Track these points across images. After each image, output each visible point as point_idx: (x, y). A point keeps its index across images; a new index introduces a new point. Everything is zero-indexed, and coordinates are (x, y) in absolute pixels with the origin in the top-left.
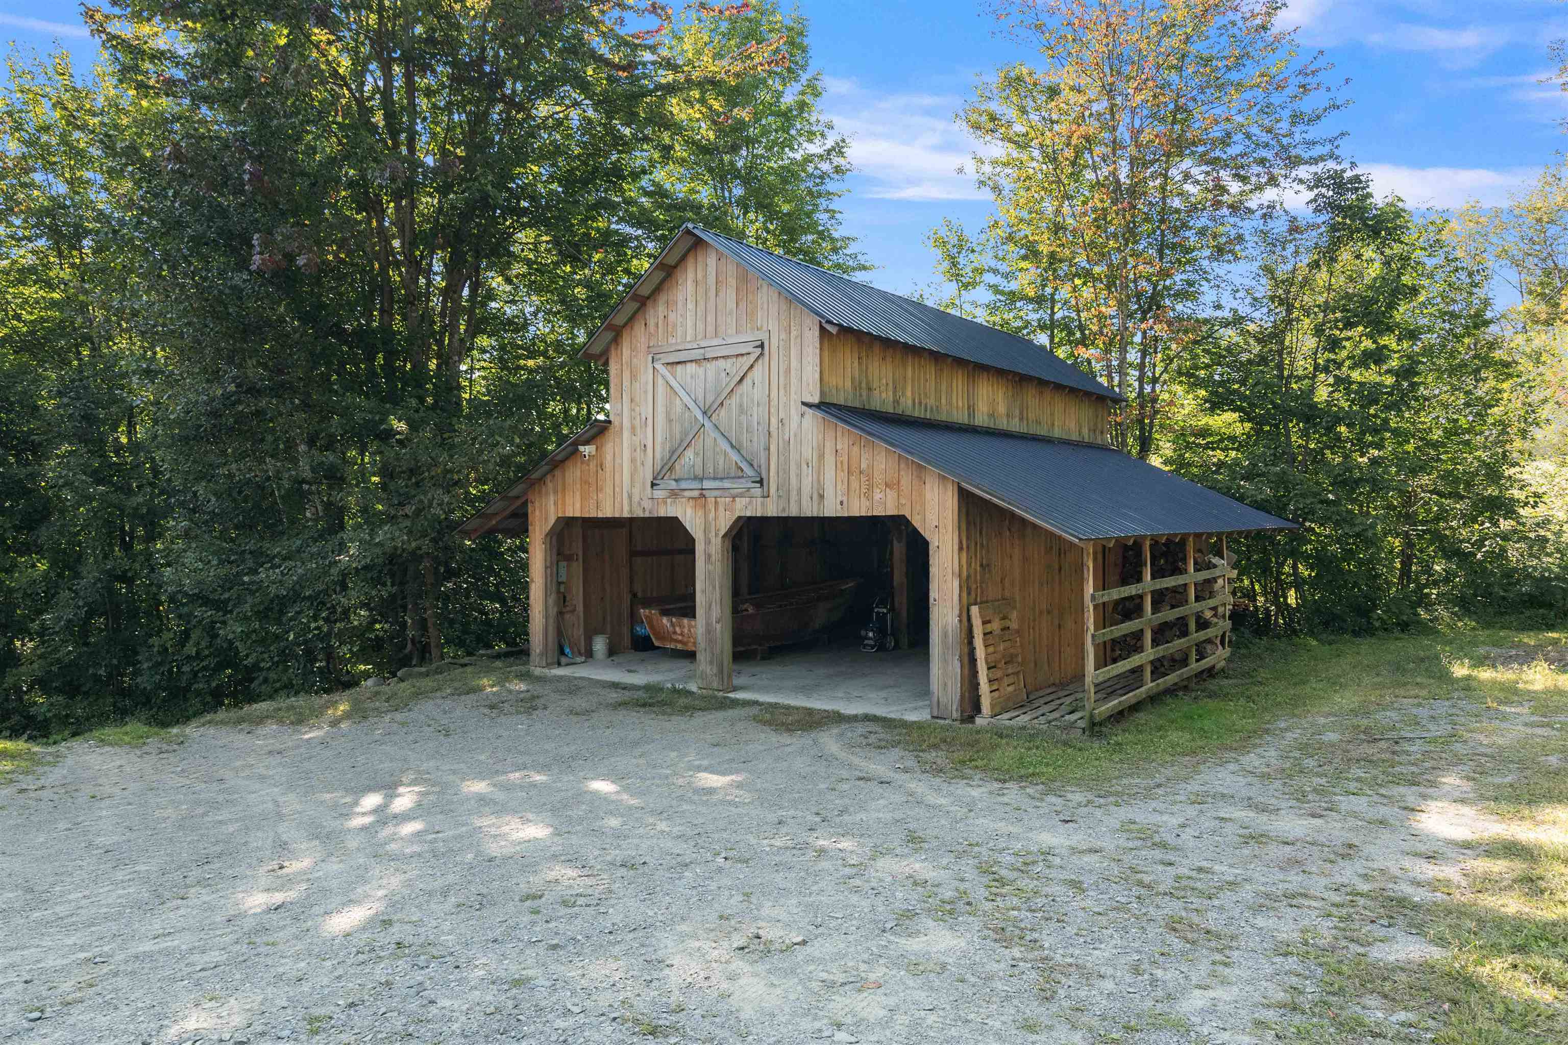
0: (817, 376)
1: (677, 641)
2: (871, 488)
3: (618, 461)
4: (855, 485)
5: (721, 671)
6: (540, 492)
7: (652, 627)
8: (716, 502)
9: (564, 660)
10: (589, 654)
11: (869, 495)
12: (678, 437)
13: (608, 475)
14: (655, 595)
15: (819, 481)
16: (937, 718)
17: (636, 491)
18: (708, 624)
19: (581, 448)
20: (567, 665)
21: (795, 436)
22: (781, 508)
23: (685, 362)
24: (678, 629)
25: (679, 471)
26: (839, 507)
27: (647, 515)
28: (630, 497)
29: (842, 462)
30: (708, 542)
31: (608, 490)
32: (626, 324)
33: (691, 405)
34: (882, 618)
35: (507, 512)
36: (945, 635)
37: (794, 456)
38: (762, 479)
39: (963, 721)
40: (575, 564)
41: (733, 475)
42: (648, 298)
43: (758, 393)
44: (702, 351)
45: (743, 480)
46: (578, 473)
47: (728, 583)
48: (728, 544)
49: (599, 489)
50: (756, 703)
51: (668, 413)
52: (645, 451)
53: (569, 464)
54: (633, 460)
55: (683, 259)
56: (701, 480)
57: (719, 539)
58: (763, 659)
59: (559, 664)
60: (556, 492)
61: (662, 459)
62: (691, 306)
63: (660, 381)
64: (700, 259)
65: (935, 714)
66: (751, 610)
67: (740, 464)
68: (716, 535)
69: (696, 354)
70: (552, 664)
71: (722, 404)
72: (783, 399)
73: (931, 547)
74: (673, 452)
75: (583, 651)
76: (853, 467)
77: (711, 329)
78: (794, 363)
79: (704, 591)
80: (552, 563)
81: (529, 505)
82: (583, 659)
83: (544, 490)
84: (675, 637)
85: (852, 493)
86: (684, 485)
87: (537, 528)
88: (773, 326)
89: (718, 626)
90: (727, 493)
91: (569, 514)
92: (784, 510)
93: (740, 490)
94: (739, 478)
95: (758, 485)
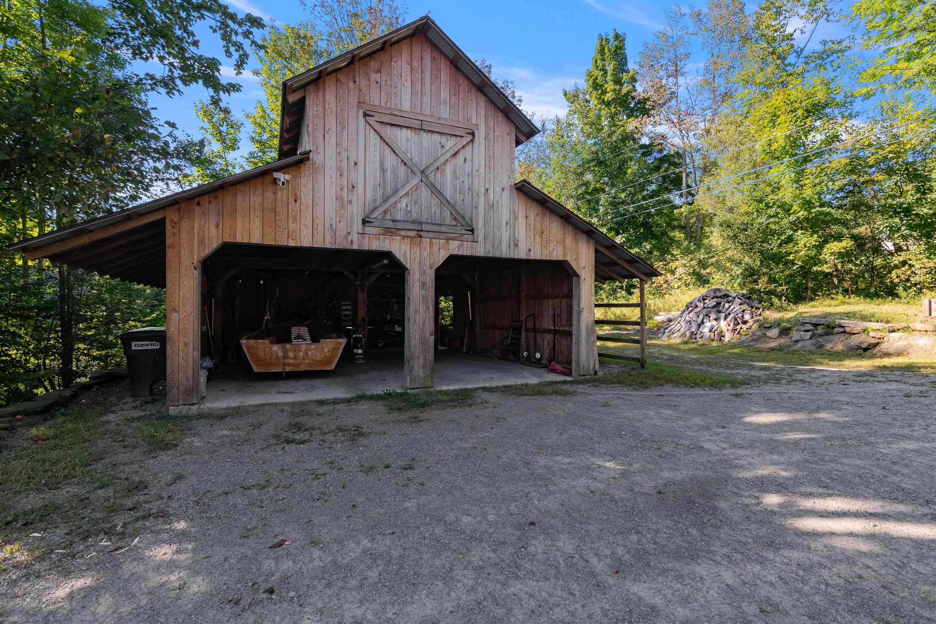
0: (513, 166)
2: (548, 243)
3: (317, 195)
4: (538, 239)
6: (189, 212)
8: (431, 243)
12: (392, 185)
13: (304, 206)
15: (514, 235)
17: (342, 226)
18: (421, 338)
21: (497, 202)
23: (400, 126)
26: (528, 253)
27: (356, 247)
28: (334, 231)
29: (530, 225)
30: (423, 273)
31: (305, 221)
33: (408, 163)
36: (587, 328)
37: (496, 216)
38: (472, 229)
41: (448, 223)
43: (469, 167)
44: (419, 122)
45: (459, 228)
49: (291, 219)
51: (381, 164)
52: (354, 191)
54: (339, 197)
56: (419, 223)
57: (433, 271)
60: (219, 215)
61: (374, 201)
62: (406, 83)
63: (372, 135)
67: (455, 215)
68: (430, 268)
69: (413, 123)
71: (438, 168)
72: (488, 175)
74: (388, 197)
76: (538, 229)
77: (425, 109)
78: (497, 153)
79: (418, 311)
85: (537, 245)
86: (400, 226)
88: (482, 122)
90: (443, 236)
91: (241, 238)
92: (488, 252)
93: (455, 235)
94: (453, 225)
95: (470, 233)
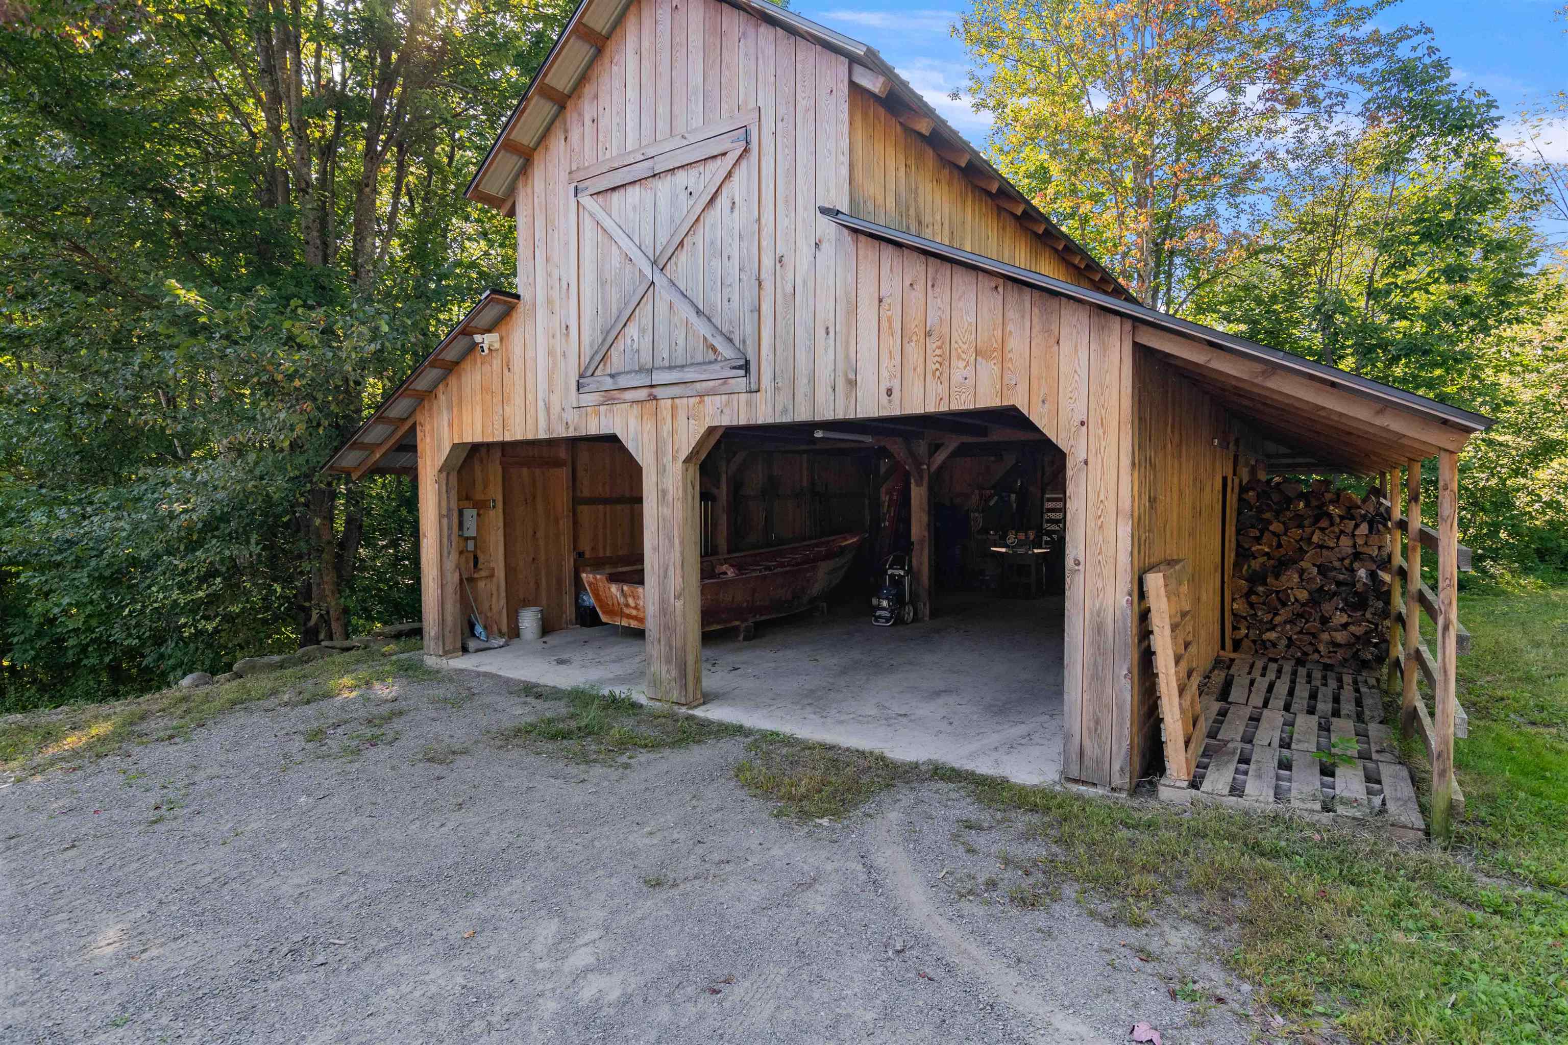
0: (844, 172)
1: (629, 617)
2: (945, 361)
3: (530, 354)
4: (914, 353)
5: (683, 674)
6: (430, 409)
7: (597, 596)
8: (673, 407)
9: (472, 644)
10: (514, 633)
11: (942, 372)
12: (614, 310)
13: (516, 377)
14: (608, 554)
15: (847, 357)
16: (1076, 781)
17: (555, 399)
18: (663, 601)
19: (478, 338)
20: (478, 650)
21: (805, 282)
22: (779, 407)
23: (623, 186)
24: (631, 601)
25: (617, 361)
26: (884, 398)
27: (571, 433)
28: (548, 409)
29: (890, 320)
30: (661, 471)
31: (518, 400)
32: (538, 144)
33: (635, 253)
34: (897, 582)
35: (392, 441)
36: (1099, 629)
37: (803, 315)
38: (747, 362)
39: (1134, 791)
40: (492, 513)
41: (699, 359)
42: (569, 97)
43: (741, 218)
44: (650, 162)
45: (717, 367)
46: (479, 377)
47: (694, 536)
48: (694, 472)
49: (504, 400)
50: (739, 730)
51: (599, 271)
52: (568, 335)
53: (467, 365)
54: (550, 353)
55: (619, 21)
56: (650, 371)
57: (679, 464)
58: (746, 639)
59: (465, 650)
60: (450, 408)
61: (591, 346)
62: (632, 94)
63: (588, 225)
64: (646, 13)
65: (1075, 773)
66: (731, 573)
67: (711, 340)
68: (674, 458)
69: (641, 170)
70: (454, 650)
71: (681, 243)
72: (784, 222)
73: (1070, 464)
74: (608, 332)
75: (505, 629)
76: (914, 325)
77: (662, 125)
78: (803, 157)
79: (657, 549)
80: (449, 510)
81: (418, 428)
82: (502, 641)
83: (435, 407)
84: (627, 611)
85: (909, 374)
86: (623, 382)
87: (429, 462)
88: (766, 100)
89: (679, 604)
90: (690, 390)
91: (468, 439)
92: (785, 411)
93: (712, 383)
94: (710, 363)
95: (742, 372)
